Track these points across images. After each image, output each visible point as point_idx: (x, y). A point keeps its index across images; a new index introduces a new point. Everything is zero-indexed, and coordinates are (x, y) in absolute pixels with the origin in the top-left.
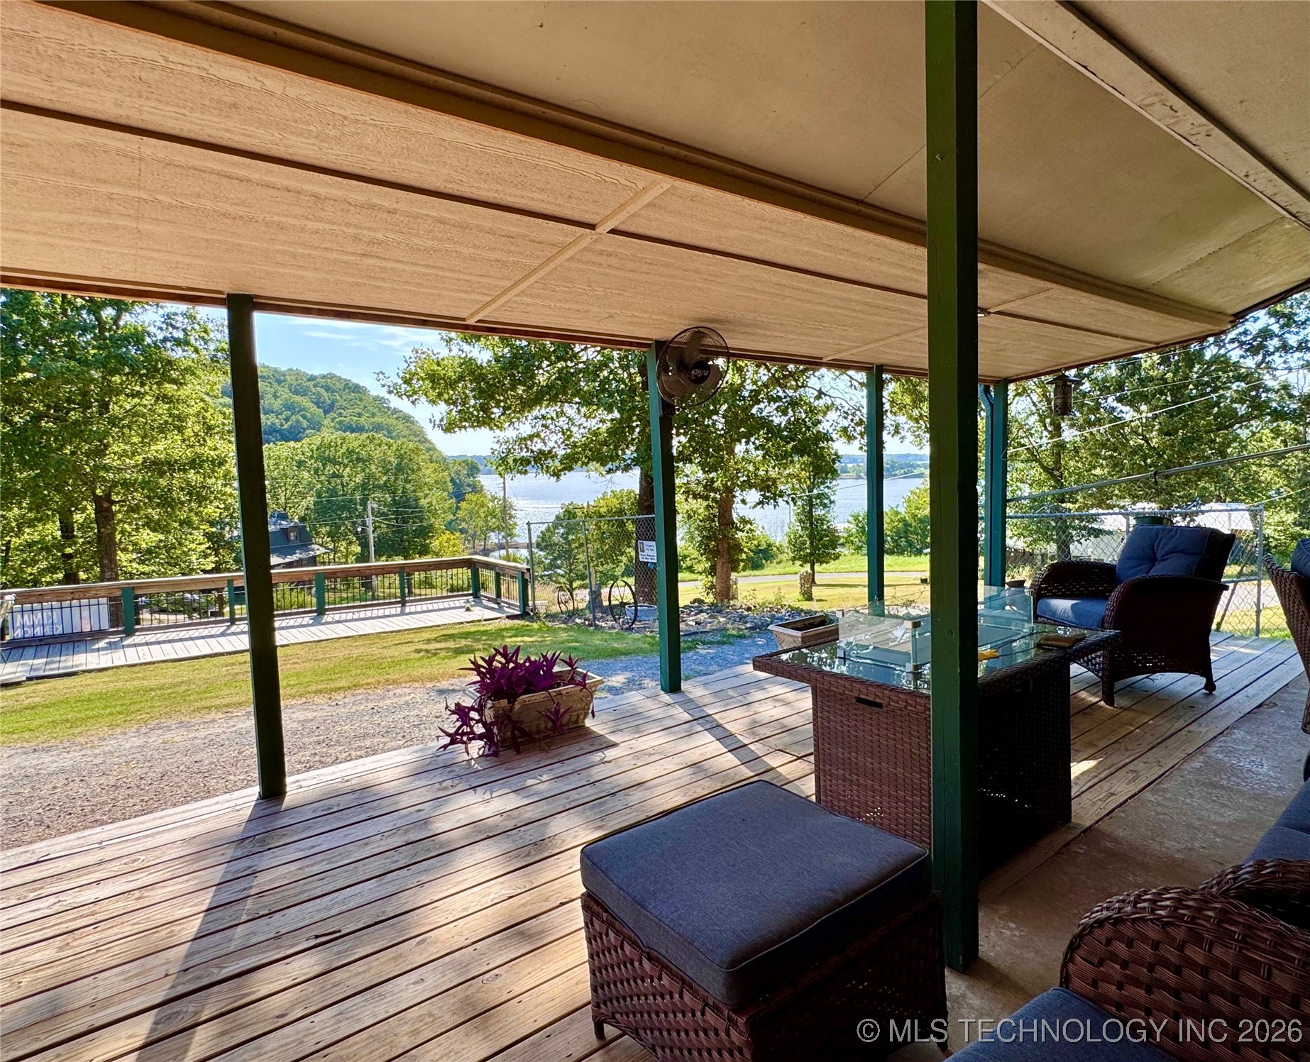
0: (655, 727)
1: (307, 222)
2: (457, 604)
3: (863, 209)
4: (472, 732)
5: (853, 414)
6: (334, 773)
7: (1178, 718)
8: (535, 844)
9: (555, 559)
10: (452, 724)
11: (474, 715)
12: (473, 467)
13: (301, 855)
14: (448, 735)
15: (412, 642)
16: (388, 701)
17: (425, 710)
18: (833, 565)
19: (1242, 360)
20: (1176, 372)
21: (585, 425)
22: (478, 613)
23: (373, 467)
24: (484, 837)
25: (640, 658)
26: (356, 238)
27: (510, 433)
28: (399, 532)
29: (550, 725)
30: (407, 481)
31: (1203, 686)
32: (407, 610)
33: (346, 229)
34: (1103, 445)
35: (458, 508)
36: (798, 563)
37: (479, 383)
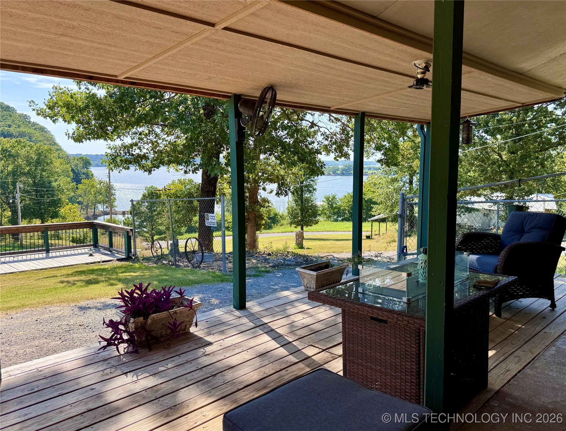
0: (233, 332)
1: (29, 13)
2: (83, 251)
3: (377, 22)
4: (121, 338)
5: (332, 138)
6: (31, 366)
7: (538, 325)
8: (171, 408)
9: (143, 222)
10: (108, 333)
11: (121, 327)
12: (86, 162)
13: (19, 420)
14: (105, 340)
15: (56, 276)
16: (46, 316)
17: (72, 321)
18: (314, 227)
19: (555, 111)
20: (518, 117)
21: (166, 139)
22: (98, 257)
23: (20, 160)
24: (137, 405)
25: (207, 285)
26: (58, 25)
27: (118, 143)
28: (38, 203)
29: (169, 331)
30: (43, 170)
31: (549, 305)
32: (50, 255)
33: (54, 19)
34: (476, 159)
35: (77, 188)
36: (293, 226)
37: (99, 110)
